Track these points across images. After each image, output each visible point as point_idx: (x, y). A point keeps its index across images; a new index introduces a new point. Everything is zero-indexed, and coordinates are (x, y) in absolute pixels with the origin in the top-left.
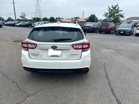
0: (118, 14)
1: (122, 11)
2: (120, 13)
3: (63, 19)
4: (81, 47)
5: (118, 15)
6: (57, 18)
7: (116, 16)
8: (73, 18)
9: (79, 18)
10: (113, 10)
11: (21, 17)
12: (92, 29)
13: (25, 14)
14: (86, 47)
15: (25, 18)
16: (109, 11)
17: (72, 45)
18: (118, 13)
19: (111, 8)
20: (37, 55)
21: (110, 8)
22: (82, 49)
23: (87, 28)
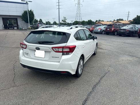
3: (104, 21)
4: (62, 51)
6: (97, 21)
8: (116, 20)
9: (122, 20)
11: (63, 21)
12: (128, 32)
13: (66, 19)
14: (66, 51)
15: (65, 21)
17: (52, 48)
20: (27, 54)
22: (62, 52)
23: (122, 31)
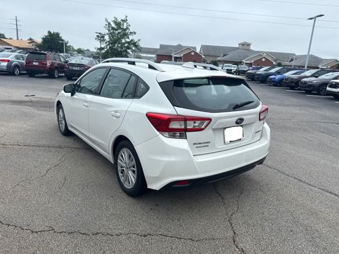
0: (128, 40)
1: (135, 33)
2: (131, 37)
5: (129, 43)
7: (125, 43)
10: (117, 30)
16: (109, 30)
18: (128, 38)
19: (113, 25)
20: (206, 144)
21: (109, 24)
